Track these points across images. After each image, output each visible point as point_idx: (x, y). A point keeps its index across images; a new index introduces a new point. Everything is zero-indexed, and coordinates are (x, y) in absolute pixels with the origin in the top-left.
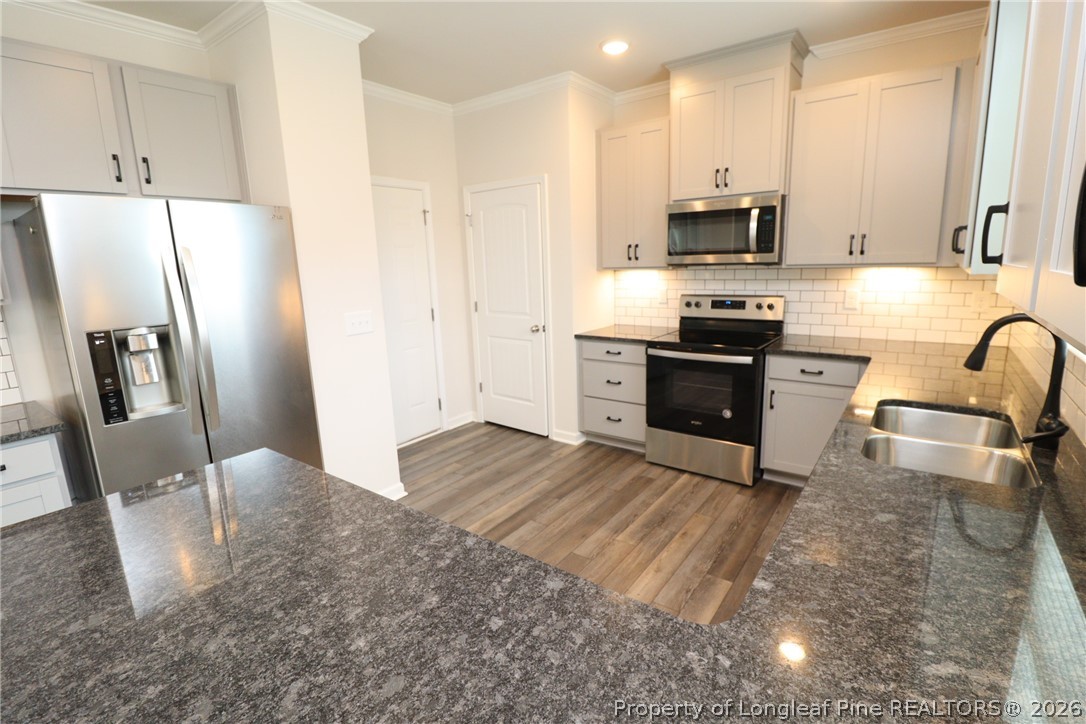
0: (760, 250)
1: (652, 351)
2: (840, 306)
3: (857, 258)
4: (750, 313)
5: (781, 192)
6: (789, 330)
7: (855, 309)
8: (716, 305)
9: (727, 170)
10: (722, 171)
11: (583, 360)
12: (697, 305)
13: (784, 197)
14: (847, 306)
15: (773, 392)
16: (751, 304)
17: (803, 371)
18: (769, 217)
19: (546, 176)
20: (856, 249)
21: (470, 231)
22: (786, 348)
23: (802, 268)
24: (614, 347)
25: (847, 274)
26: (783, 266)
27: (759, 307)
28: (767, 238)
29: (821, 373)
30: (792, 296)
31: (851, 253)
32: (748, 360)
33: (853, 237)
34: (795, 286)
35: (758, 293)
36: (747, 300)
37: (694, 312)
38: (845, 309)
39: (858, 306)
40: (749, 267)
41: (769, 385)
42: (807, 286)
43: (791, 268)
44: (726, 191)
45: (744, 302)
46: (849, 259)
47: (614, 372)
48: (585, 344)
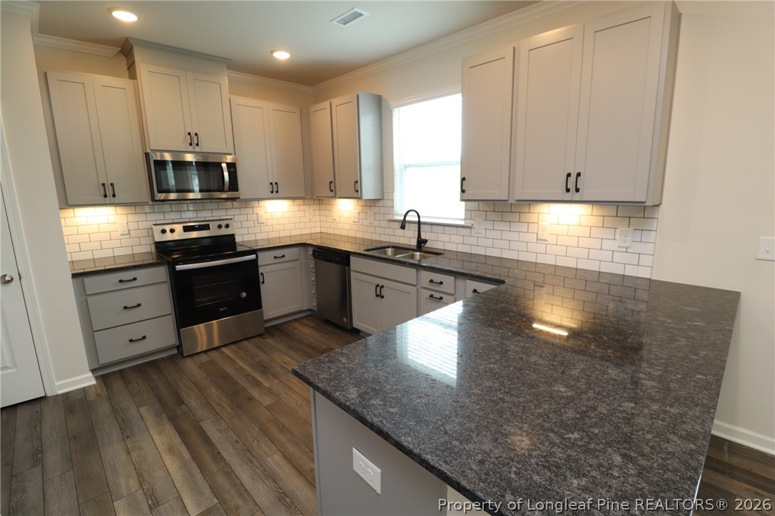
0: (230, 190)
1: (179, 267)
2: (256, 222)
3: (275, 195)
4: (213, 231)
5: (234, 154)
6: (238, 239)
7: (263, 223)
8: (186, 229)
9: (196, 134)
10: (193, 135)
12: (171, 231)
14: (260, 222)
15: (262, 274)
16: (213, 226)
17: (275, 257)
18: (232, 169)
20: (274, 189)
22: (239, 249)
25: (256, 204)
27: (219, 226)
28: (233, 182)
29: (283, 256)
32: (254, 257)
33: (272, 184)
35: (221, 218)
36: (210, 223)
37: (169, 237)
38: (258, 223)
39: (265, 221)
40: (197, 201)
41: (261, 270)
44: (197, 149)
45: (208, 225)
46: (271, 195)
47: (131, 297)
48: (87, 280)
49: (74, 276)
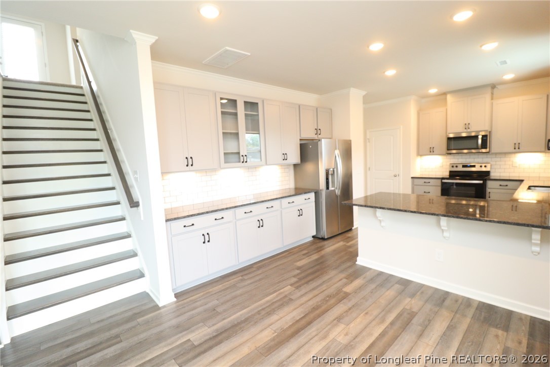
0: (482, 148)
1: (444, 181)
2: (511, 166)
3: (517, 150)
4: (477, 169)
5: (489, 130)
6: (492, 174)
7: (516, 167)
8: (464, 166)
9: (469, 124)
10: (467, 124)
11: (413, 185)
12: (457, 167)
13: (490, 132)
14: (513, 166)
15: (490, 193)
16: (478, 166)
17: (500, 185)
18: (485, 138)
19: (401, 127)
20: (517, 147)
21: (368, 144)
22: (492, 178)
23: (496, 154)
24: (427, 181)
25: (513, 155)
26: (490, 153)
27: (481, 166)
28: (484, 145)
29: (507, 186)
30: (493, 163)
31: (515, 149)
32: (481, 182)
33: (515, 144)
34: (493, 159)
35: (481, 162)
36: (477, 164)
37: (455, 169)
39: (518, 166)
41: (488, 190)
42: (499, 159)
43: (492, 154)
44: (469, 130)
45: (475, 165)
46: (514, 151)
47: (427, 189)
48: (415, 180)
49: (412, 178)
